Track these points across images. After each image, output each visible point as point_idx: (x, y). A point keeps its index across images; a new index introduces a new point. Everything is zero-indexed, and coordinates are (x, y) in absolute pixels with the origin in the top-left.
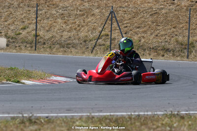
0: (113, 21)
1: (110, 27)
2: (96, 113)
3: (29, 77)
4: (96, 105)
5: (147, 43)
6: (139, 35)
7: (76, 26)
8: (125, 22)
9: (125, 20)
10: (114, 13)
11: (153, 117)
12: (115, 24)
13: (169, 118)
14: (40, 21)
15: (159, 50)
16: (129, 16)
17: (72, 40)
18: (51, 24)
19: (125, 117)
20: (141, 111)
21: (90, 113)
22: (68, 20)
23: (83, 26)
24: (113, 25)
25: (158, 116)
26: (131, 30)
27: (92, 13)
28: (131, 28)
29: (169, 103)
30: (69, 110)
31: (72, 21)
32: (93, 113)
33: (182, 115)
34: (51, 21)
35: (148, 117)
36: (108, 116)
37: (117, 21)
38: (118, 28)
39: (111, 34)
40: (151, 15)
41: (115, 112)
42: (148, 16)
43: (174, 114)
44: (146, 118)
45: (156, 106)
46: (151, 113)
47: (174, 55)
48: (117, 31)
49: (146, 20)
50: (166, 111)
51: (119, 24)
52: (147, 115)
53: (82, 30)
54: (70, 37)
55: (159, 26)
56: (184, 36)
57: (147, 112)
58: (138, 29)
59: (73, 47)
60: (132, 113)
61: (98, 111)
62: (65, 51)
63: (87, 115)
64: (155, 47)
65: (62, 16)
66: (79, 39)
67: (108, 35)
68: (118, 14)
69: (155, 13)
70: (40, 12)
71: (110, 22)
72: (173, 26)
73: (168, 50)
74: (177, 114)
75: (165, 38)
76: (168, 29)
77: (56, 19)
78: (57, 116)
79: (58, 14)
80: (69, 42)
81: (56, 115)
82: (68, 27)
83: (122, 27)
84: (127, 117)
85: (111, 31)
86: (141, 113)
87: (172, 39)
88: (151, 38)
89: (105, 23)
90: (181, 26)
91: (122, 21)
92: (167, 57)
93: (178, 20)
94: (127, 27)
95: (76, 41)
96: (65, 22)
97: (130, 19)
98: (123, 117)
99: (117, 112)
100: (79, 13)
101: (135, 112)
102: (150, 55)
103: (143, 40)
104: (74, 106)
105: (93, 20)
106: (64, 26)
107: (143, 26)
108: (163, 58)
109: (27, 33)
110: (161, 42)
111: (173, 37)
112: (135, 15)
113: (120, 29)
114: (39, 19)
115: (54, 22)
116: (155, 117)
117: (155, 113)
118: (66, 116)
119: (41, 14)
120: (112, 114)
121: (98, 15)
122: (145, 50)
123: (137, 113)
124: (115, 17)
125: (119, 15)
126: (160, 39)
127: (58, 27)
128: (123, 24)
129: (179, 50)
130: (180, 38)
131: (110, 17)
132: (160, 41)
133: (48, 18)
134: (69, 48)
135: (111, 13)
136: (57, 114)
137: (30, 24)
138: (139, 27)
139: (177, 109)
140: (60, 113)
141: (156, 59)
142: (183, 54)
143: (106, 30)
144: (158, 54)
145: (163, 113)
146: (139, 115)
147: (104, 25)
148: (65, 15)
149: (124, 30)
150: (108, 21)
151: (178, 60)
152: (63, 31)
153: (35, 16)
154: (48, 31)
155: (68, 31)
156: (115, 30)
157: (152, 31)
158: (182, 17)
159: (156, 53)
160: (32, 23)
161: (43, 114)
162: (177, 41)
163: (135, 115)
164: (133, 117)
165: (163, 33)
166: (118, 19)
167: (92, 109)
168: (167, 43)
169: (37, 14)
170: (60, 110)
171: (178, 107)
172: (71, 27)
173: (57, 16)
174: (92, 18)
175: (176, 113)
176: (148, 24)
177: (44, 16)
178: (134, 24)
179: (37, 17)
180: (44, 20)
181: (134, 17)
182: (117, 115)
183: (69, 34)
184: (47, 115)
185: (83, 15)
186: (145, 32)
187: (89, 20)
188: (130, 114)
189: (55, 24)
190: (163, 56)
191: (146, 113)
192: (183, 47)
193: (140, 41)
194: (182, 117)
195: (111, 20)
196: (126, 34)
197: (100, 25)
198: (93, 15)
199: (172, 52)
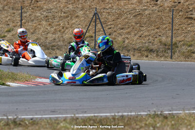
0: (97, 22)
1: (94, 28)
2: (81, 114)
3: (14, 80)
4: (80, 106)
5: (131, 44)
6: (123, 36)
7: (61, 28)
8: (109, 23)
9: (109, 22)
10: (98, 15)
11: (137, 117)
12: (99, 26)
13: (152, 118)
14: (25, 23)
15: (143, 51)
16: (113, 17)
17: (57, 42)
18: (36, 27)
19: (108, 118)
20: (125, 112)
21: (74, 114)
22: (53, 22)
23: (67, 28)
24: (97, 27)
25: (142, 116)
26: (115, 31)
27: (76, 15)
28: (115, 29)
29: (153, 104)
30: (53, 112)
31: (56, 23)
32: (78, 114)
33: (165, 115)
34: (35, 23)
35: (132, 118)
36: (92, 116)
37: (101, 22)
38: (102, 30)
39: (95, 35)
40: (134, 16)
41: (99, 113)
42: (131, 18)
43: (157, 114)
44: (130, 118)
45: (140, 107)
46: (134, 114)
47: (157, 55)
48: (101, 32)
49: (130, 21)
50: (150, 111)
51: (103, 26)
52: (131, 115)
53: (66, 32)
54: (54, 39)
55: (143, 27)
56: (167, 37)
57: (131, 112)
58: (121, 31)
59: (57, 49)
60: (116, 114)
61: (82, 112)
62: (50, 53)
63: (72, 117)
64: (139, 47)
65: (46, 18)
66: (64, 41)
67: (92, 37)
68: (102, 15)
69: (138, 14)
70: (25, 15)
71: (94, 24)
72: (157, 27)
73: (151, 51)
74: (161, 114)
75: (149, 39)
76: (152, 30)
77: (40, 21)
78: (42, 118)
79: (43, 16)
80: (53, 44)
81: (40, 116)
82: (52, 29)
83: (106, 29)
84: (111, 118)
85: (95, 33)
86: (124, 114)
87: (156, 39)
88: (135, 39)
89: (89, 25)
90: (164, 26)
91: (106, 22)
92: (151, 58)
93: (162, 21)
94: (110, 28)
95: (60, 43)
96: (50, 24)
97: (113, 20)
98: (107, 118)
99: (101, 113)
100: (63, 15)
101: (118, 113)
102: (134, 55)
103: (127, 41)
104: (59, 108)
105: (77, 21)
106: (49, 28)
107: (127, 27)
108: (147, 58)
109: (12, 35)
110: (145, 43)
111: (156, 37)
112: (119, 16)
113: (104, 30)
114: (23, 21)
115: (39, 25)
116: (139, 118)
117: (139, 113)
118: (50, 118)
119: (26, 17)
120: (96, 115)
121: (82, 17)
122: (129, 51)
123: (120, 114)
124: (99, 18)
125: (103, 17)
126: (144, 40)
127: (42, 29)
128: (107, 26)
129: (163, 51)
130: (164, 39)
131: (94, 18)
132: (144, 41)
133: (33, 21)
134: (54, 50)
135: (95, 14)
136: (42, 115)
137: (15, 27)
138: (122, 29)
139: (161, 109)
140: (45, 115)
141: (140, 60)
142: (167, 55)
143: (90, 32)
144: (142, 55)
145: (146, 113)
146: (122, 116)
147: (89, 27)
148: (49, 17)
149: (108, 31)
150: (92, 23)
151: (162, 61)
152: (48, 33)
153: (20, 19)
154: (32, 33)
155: (52, 33)
156: (99, 31)
157: (136, 32)
158: (165, 18)
159: (140, 54)
160: (16, 26)
161: (28, 115)
162: (160, 42)
163: (119, 115)
164: (117, 117)
165: (147, 33)
166: (102, 20)
167: (76, 110)
168: (151, 44)
169: (21, 16)
170: (45, 112)
171: (161, 108)
172: (55, 29)
173: (41, 19)
174: (76, 20)
175: (159, 113)
176: (132, 25)
177: (29, 19)
178: (118, 25)
179: (21, 20)
180: (28, 22)
181: (118, 19)
182: (101, 116)
183: (54, 36)
184: (31, 117)
185: (67, 17)
186: (129, 33)
187: (74, 21)
188: (113, 114)
189: (39, 26)
190: (147, 56)
191: (129, 114)
192: (167, 47)
193: (124, 42)
194: (166, 117)
195: (95, 22)
196: (110, 35)
197: (84, 26)
198: (77, 16)
199: (155, 52)
